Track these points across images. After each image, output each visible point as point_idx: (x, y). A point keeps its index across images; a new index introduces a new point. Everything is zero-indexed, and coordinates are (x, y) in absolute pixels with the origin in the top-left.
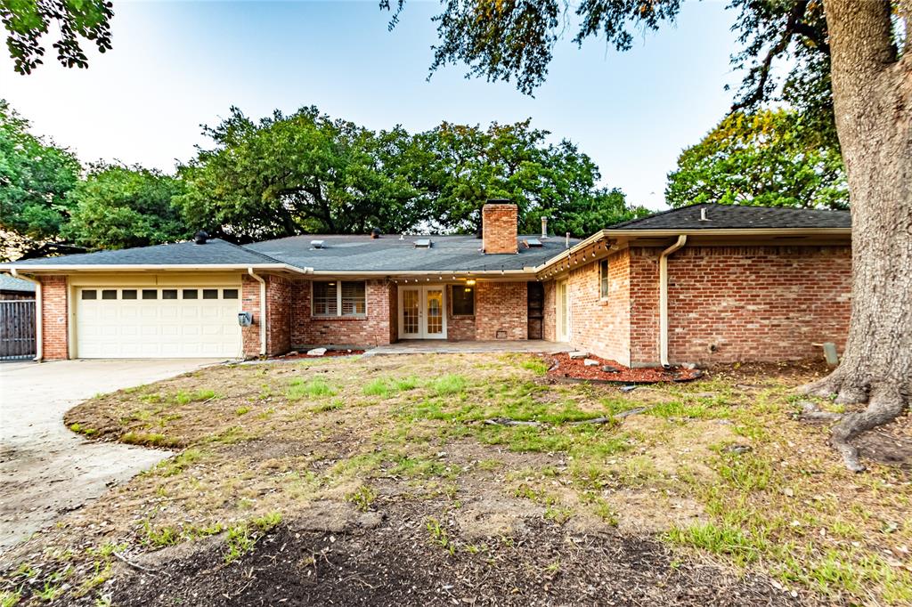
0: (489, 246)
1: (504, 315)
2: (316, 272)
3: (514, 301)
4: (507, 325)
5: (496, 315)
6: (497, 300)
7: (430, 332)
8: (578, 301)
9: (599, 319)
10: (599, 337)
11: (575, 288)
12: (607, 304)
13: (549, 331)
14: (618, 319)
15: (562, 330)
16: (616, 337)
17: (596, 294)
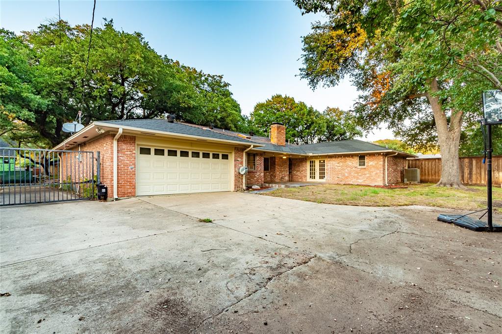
0: (278, 142)
1: (283, 171)
4: (284, 175)
6: (285, 165)
8: (336, 167)
9: (357, 173)
10: (358, 178)
11: (334, 162)
12: (365, 169)
13: (299, 178)
14: (374, 173)
15: (310, 177)
16: (372, 178)
17: (356, 165)
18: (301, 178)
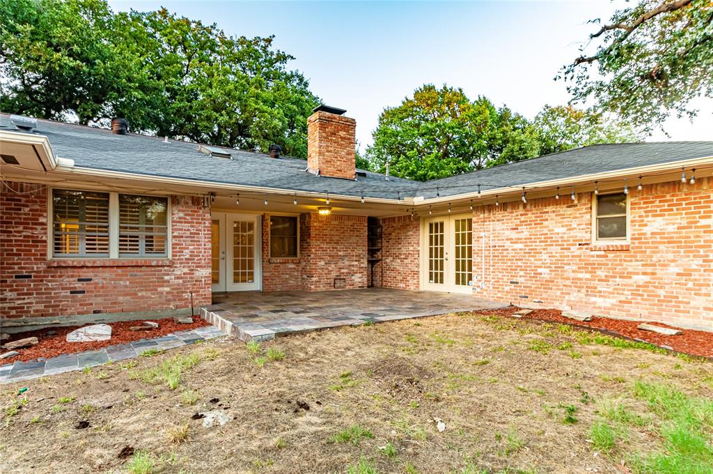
0: (324, 166)
1: (342, 258)
2: (78, 170)
3: (353, 239)
4: (345, 271)
5: (335, 258)
6: (336, 238)
7: (236, 281)
8: (508, 244)
9: (591, 267)
10: (592, 291)
11: (499, 226)
12: (625, 249)
13: (399, 278)
14: (673, 269)
15: (431, 278)
16: (662, 292)
17: (582, 235)
18: (404, 280)
